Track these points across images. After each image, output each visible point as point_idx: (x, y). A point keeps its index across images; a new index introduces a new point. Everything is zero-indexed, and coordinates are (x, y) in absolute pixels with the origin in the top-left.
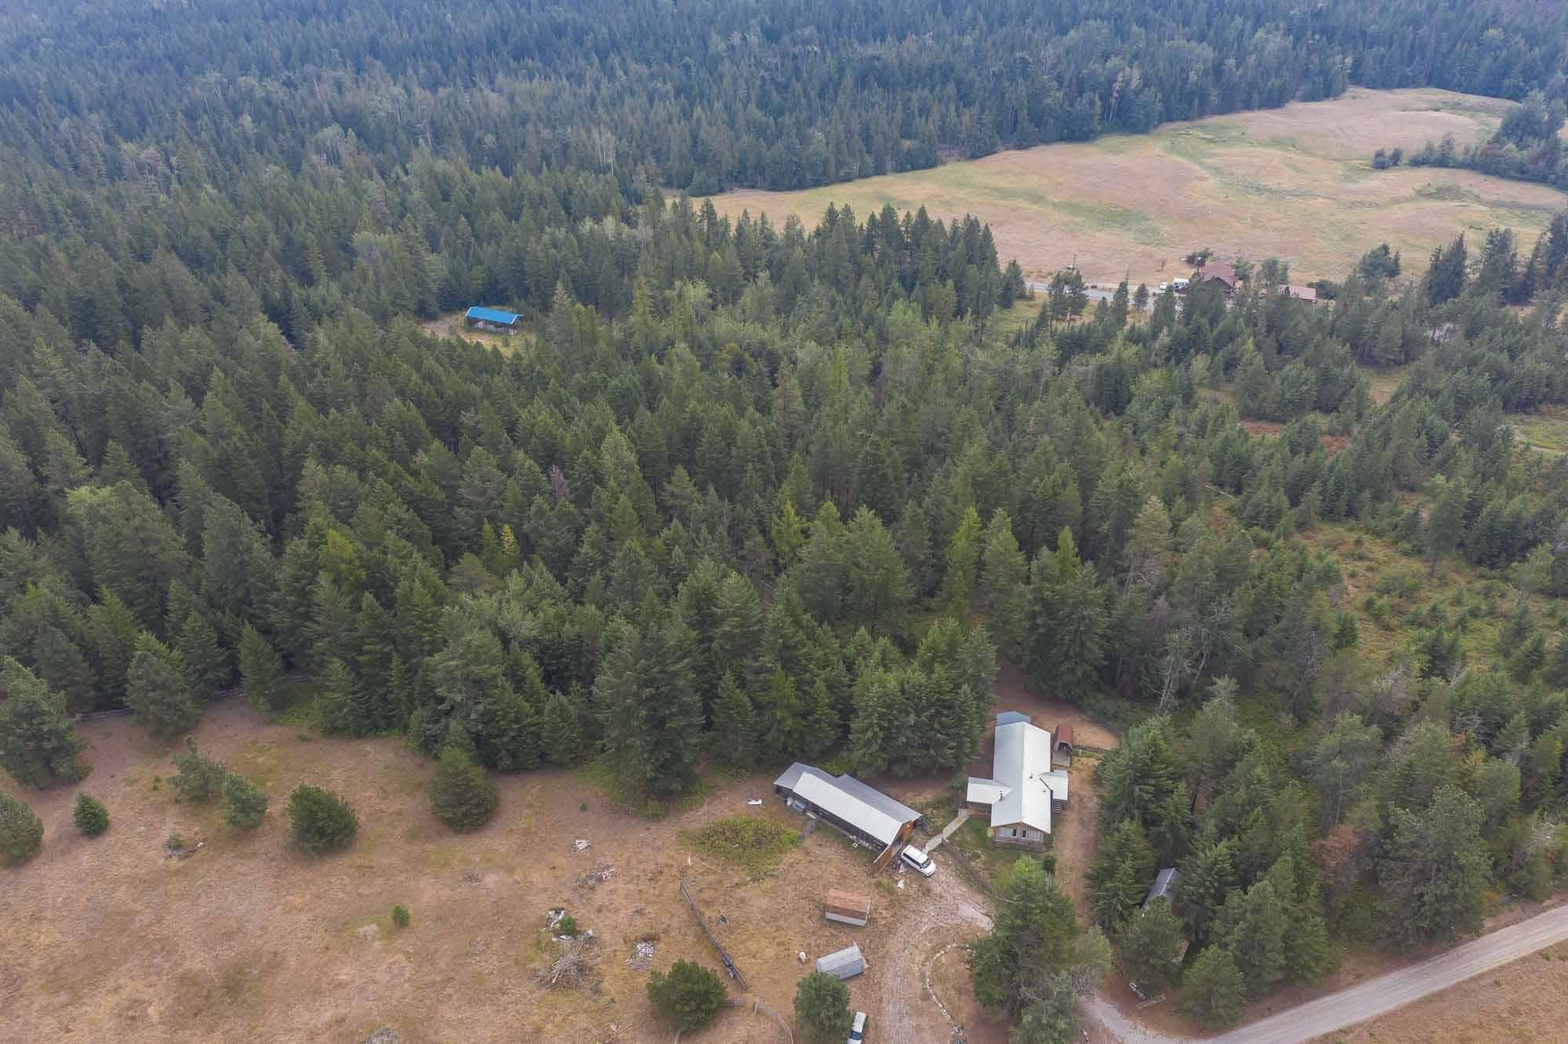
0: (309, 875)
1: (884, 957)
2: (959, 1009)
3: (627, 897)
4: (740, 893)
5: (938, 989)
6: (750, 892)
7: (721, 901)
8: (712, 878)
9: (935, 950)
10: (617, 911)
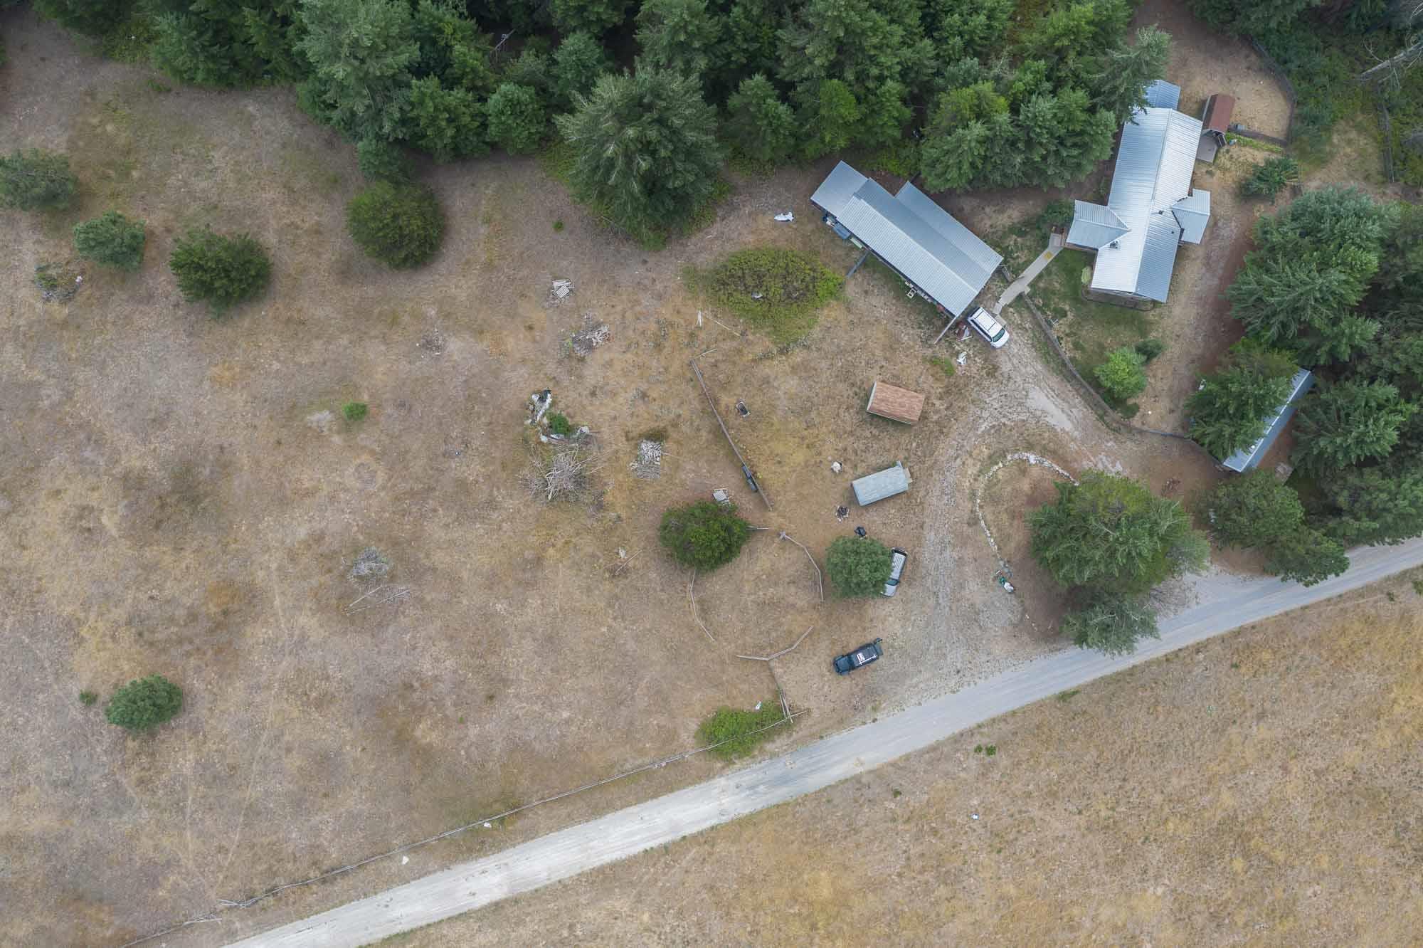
0: (228, 332)
1: (931, 467)
2: (1009, 536)
3: (625, 373)
4: (766, 369)
5: (988, 510)
6: (776, 368)
7: (740, 379)
8: (727, 346)
9: (992, 460)
10: (614, 394)
